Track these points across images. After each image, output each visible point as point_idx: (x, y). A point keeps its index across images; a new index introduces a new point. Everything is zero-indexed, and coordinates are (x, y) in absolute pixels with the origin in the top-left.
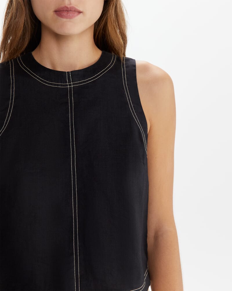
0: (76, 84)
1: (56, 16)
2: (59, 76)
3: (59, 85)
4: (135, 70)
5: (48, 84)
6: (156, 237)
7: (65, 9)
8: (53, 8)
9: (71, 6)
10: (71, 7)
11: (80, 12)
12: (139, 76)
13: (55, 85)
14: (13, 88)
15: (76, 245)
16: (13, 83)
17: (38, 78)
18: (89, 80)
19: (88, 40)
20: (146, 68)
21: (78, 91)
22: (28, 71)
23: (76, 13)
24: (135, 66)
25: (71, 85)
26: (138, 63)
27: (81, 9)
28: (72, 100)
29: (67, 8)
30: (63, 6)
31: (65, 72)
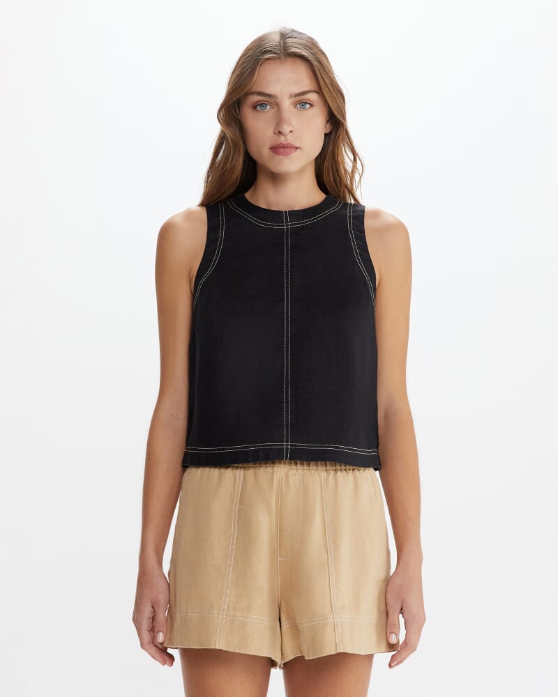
0: (294, 224)
1: (271, 153)
2: (276, 215)
3: (276, 225)
4: (363, 216)
5: (262, 224)
6: (387, 418)
7: (281, 146)
8: (268, 145)
9: (287, 142)
10: (287, 144)
11: (297, 148)
12: (368, 223)
13: (270, 225)
14: (222, 229)
15: (287, 392)
16: (223, 225)
17: (251, 218)
18: (309, 221)
19: (309, 178)
20: (376, 214)
21: (295, 232)
22: (240, 211)
23: (294, 150)
24: (364, 212)
25: (288, 226)
27: (298, 146)
28: (288, 241)
29: (283, 144)
30: (278, 143)
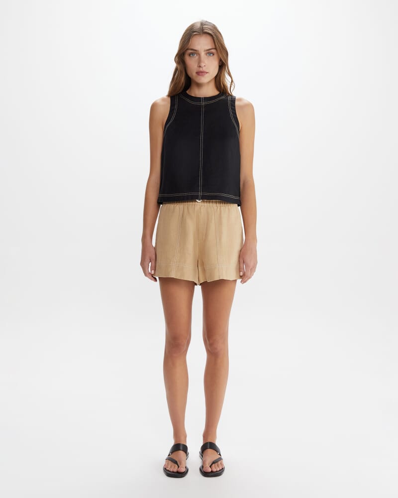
0: (206, 103)
1: (197, 75)
2: (199, 99)
3: (198, 104)
4: (235, 100)
5: (193, 103)
7: (200, 72)
8: (195, 71)
9: (203, 70)
11: (207, 73)
12: (237, 103)
13: (196, 103)
14: (176, 105)
16: (177, 103)
17: (188, 100)
18: (212, 102)
20: (241, 100)
21: (206, 106)
25: (203, 103)
26: (236, 98)
28: (203, 110)
31: (201, 98)
